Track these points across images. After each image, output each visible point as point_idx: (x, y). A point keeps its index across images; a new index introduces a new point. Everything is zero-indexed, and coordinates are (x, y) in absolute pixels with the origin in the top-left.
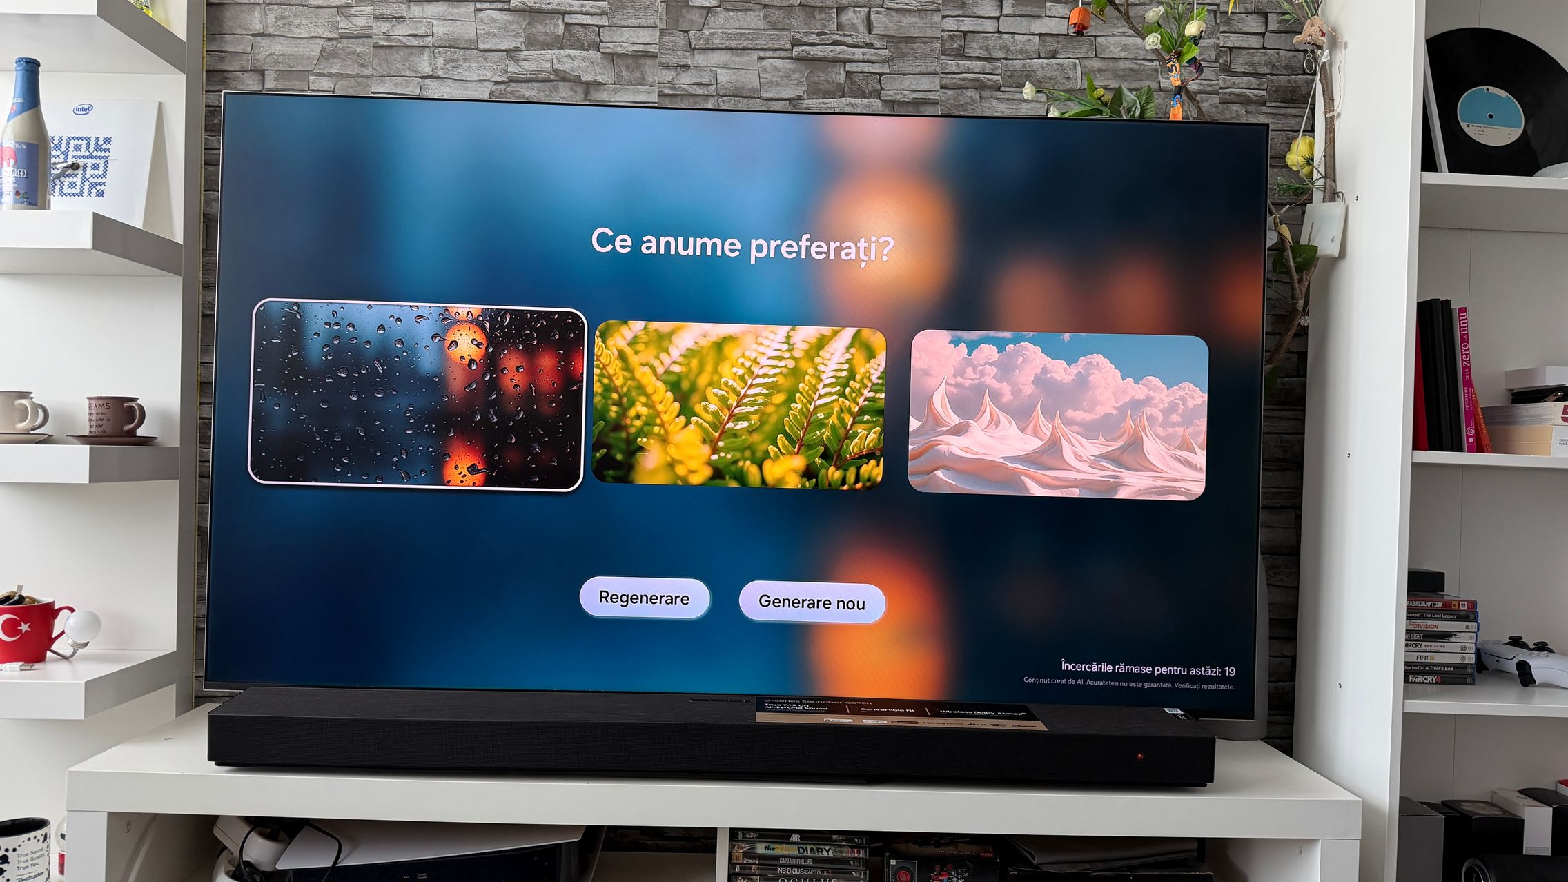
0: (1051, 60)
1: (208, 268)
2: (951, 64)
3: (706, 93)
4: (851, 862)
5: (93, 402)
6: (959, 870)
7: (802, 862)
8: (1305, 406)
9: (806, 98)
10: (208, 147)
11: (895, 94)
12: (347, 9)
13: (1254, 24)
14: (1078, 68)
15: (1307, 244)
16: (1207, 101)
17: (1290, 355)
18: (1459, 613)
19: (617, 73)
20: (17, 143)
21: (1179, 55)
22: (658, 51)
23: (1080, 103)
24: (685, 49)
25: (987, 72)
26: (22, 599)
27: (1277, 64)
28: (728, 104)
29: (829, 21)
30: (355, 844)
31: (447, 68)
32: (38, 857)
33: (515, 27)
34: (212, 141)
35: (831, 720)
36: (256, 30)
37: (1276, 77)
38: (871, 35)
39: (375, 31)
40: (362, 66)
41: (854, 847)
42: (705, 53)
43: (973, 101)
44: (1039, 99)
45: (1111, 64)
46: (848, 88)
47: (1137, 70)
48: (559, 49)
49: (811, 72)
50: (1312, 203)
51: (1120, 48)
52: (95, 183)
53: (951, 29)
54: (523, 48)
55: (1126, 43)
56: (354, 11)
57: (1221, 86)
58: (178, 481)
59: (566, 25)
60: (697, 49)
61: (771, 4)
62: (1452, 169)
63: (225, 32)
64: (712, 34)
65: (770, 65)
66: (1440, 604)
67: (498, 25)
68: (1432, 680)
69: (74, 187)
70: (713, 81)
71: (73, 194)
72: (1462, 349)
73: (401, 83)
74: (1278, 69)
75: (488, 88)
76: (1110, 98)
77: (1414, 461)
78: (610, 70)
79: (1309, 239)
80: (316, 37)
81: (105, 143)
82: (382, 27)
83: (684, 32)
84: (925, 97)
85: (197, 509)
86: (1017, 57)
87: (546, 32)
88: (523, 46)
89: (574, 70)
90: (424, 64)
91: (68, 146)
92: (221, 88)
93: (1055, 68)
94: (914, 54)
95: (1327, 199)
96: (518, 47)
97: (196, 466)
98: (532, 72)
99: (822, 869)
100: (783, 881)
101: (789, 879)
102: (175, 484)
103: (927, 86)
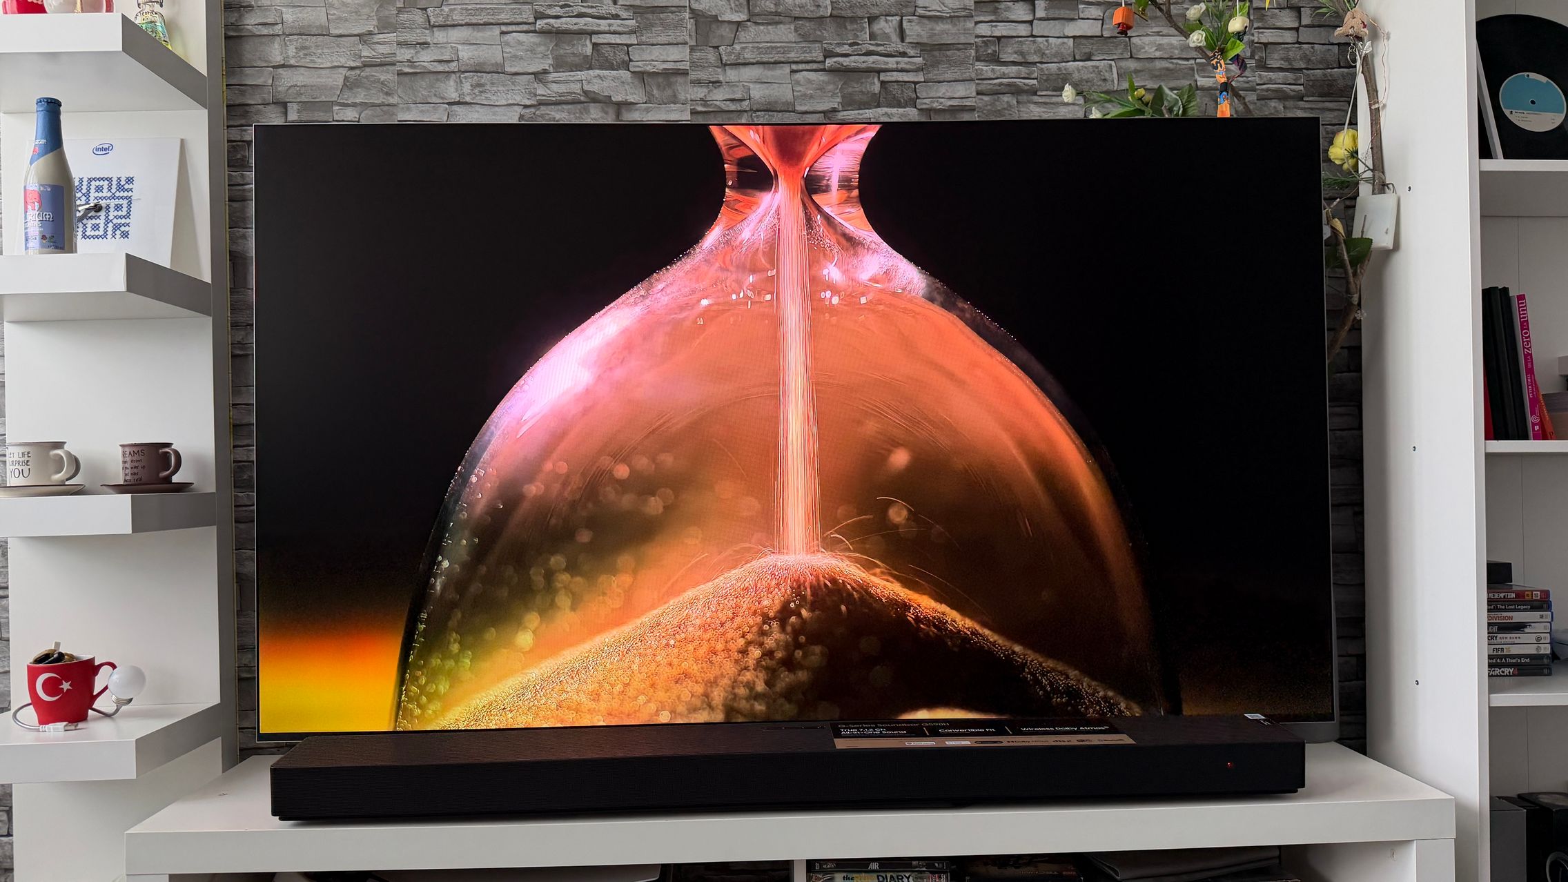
0: (1086, 62)
1: (235, 308)
2: (986, 69)
3: (739, 109)
5: (128, 450)
8: (1361, 401)
9: (841, 109)
10: (232, 183)
11: (931, 102)
12: (369, 37)
13: (1287, 19)
14: (1114, 70)
15: (1360, 237)
16: (1247, 98)
18: (1531, 603)
19: (648, 92)
20: (42, 185)
21: (1223, 51)
22: (688, 68)
23: (1121, 104)
24: (716, 65)
25: (1022, 76)
26: (61, 656)
27: (1313, 58)
28: (762, 119)
29: (861, 31)
31: (474, 94)
33: (542, 48)
34: (236, 176)
35: (911, 743)
36: (277, 62)
37: (1312, 71)
38: (904, 44)
39: (398, 58)
40: (387, 94)
41: (935, 873)
42: (736, 68)
43: (1010, 106)
44: (1076, 102)
45: (1147, 65)
46: (884, 98)
47: (1172, 70)
48: (588, 69)
49: (845, 84)
50: (1360, 196)
51: (1155, 48)
52: (119, 224)
53: (984, 34)
54: (551, 69)
55: (1160, 42)
56: (377, 38)
57: (1258, 82)
58: (215, 527)
59: (595, 45)
60: (729, 65)
61: (801, 16)
62: (1507, 156)
63: (243, 65)
64: (743, 49)
65: (804, 77)
66: (1513, 595)
67: (524, 47)
68: (1509, 672)
69: (97, 229)
70: (746, 96)
71: (97, 237)
72: (1522, 336)
73: (428, 110)
74: (1313, 64)
75: (517, 112)
76: (1151, 98)
77: (1488, 451)
78: (641, 90)
79: (1362, 232)
80: (339, 67)
81: (127, 182)
82: (405, 54)
83: (713, 47)
84: (961, 104)
85: (234, 555)
86: (1052, 61)
87: (574, 53)
88: (551, 67)
89: (605, 90)
90: (451, 90)
91: (89, 187)
92: (243, 122)
93: (1091, 70)
94: (948, 61)
95: (1376, 191)
96: (546, 69)
97: (235, 511)
98: (561, 94)
102: (213, 530)
103: (962, 92)
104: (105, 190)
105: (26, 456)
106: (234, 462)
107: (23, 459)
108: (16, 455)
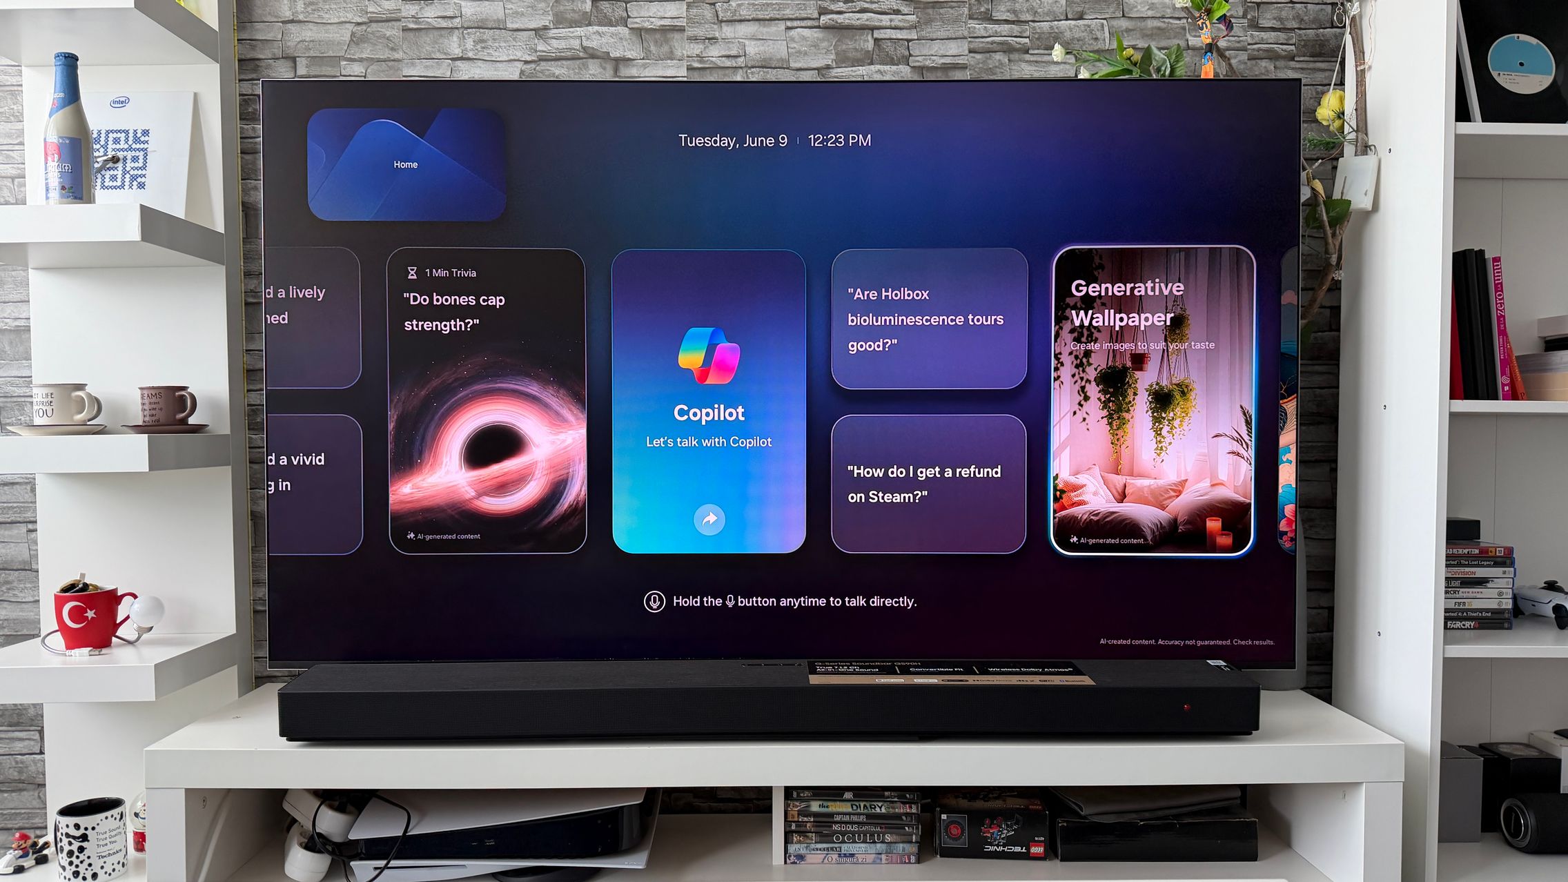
0: (1078, 21)
1: (249, 257)
2: (979, 28)
3: (735, 64)
4: (904, 818)
5: (146, 392)
6: (1009, 823)
7: (855, 818)
8: (1339, 360)
9: (834, 66)
10: (244, 136)
11: (924, 59)
14: (1106, 29)
15: (1339, 198)
16: (1235, 58)
17: (1322, 310)
18: (1494, 559)
19: (646, 49)
20: (61, 138)
21: (1209, 12)
22: (685, 24)
23: (1109, 63)
24: (712, 21)
25: (1014, 35)
26: (85, 587)
27: (1306, 18)
28: (757, 76)
30: (423, 814)
31: (477, 49)
32: (116, 835)
33: (542, 5)
34: (247, 130)
35: (882, 680)
36: (286, 17)
37: (1304, 31)
38: (898, 2)
39: (403, 14)
40: (393, 49)
41: (906, 802)
42: (732, 25)
43: (1002, 64)
44: (1068, 61)
45: (1139, 24)
46: (877, 55)
47: (1164, 28)
48: (587, 26)
49: (838, 41)
50: (1343, 157)
51: (1148, 7)
52: (136, 175)
54: (552, 26)
55: (1153, 1)
57: (1251, 42)
58: (229, 468)
59: (594, 1)
60: (725, 21)
62: (1485, 119)
63: (255, 20)
64: (739, 5)
65: (798, 34)
66: (1477, 551)
67: (525, 4)
68: (1470, 626)
69: (115, 180)
70: (742, 53)
71: (115, 187)
72: (1496, 298)
73: (432, 66)
74: (1306, 23)
75: (517, 67)
76: (1140, 58)
77: (1452, 410)
78: (638, 46)
79: (1342, 193)
80: (346, 22)
81: (143, 135)
82: (410, 10)
83: (711, 4)
84: (954, 62)
85: (249, 494)
86: (1044, 19)
87: (573, 10)
88: (552, 24)
89: (603, 46)
90: (454, 46)
91: (107, 139)
92: (254, 76)
93: (1083, 29)
94: (941, 18)
95: (1359, 153)
96: (547, 26)
97: (249, 452)
98: (561, 50)
99: (875, 825)
100: (838, 838)
101: (843, 836)
102: (228, 470)
103: (955, 50)
104: (122, 142)
105: (49, 397)
106: (249, 405)
107: (46, 400)
108: (40, 395)
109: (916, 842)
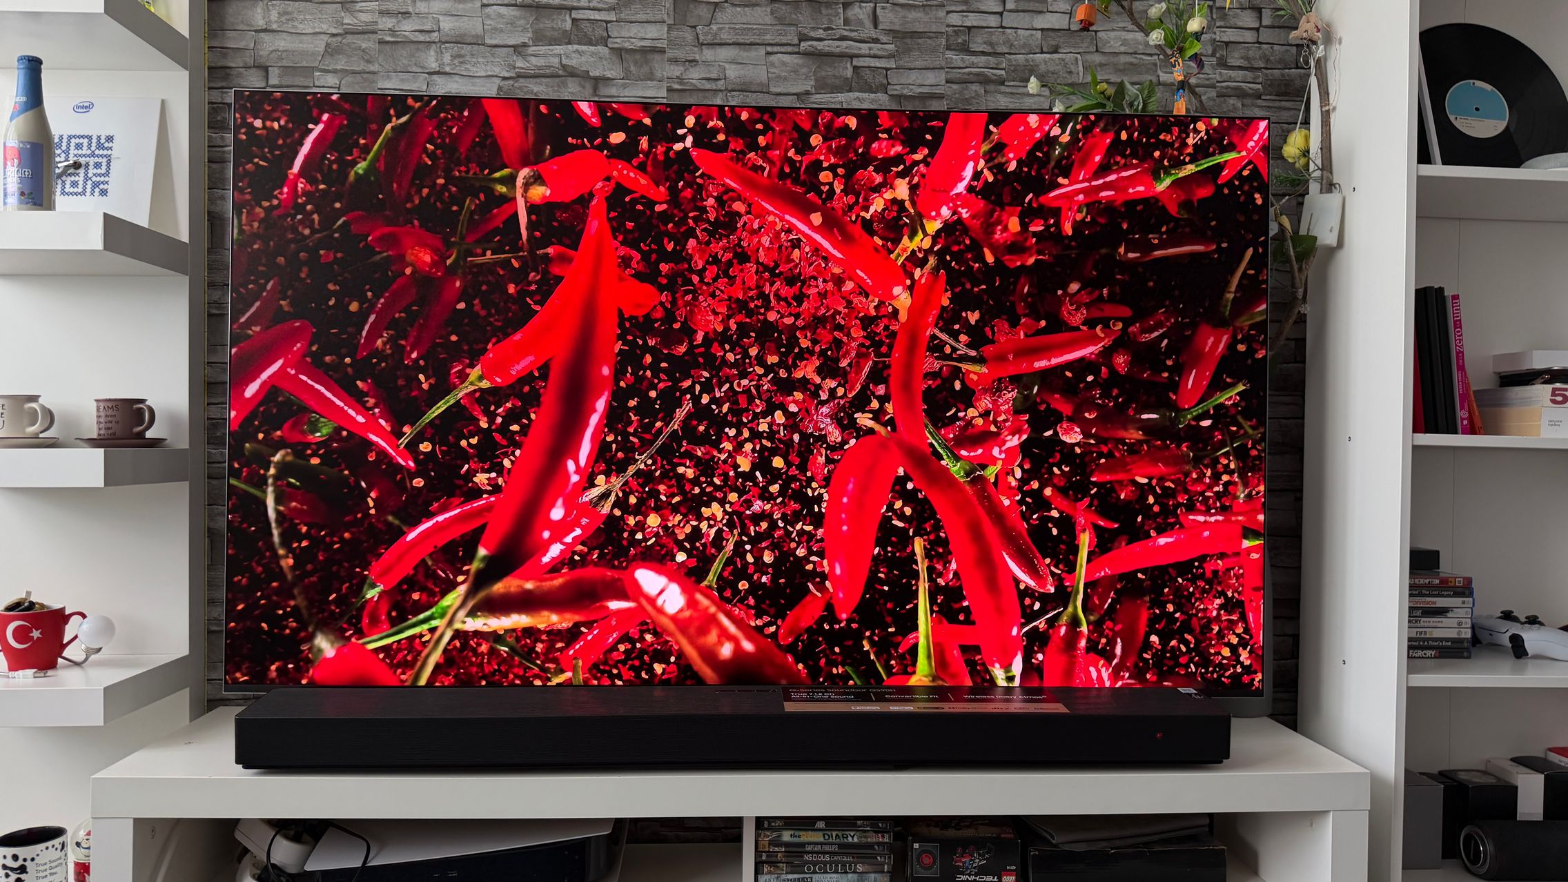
0: (1053, 55)
1: (214, 267)
2: (956, 58)
3: (714, 88)
4: (876, 847)
5: (102, 405)
7: (826, 848)
8: (1304, 391)
9: (813, 92)
10: (212, 144)
11: (902, 88)
12: (352, 5)
13: (1248, 19)
14: (1080, 63)
15: (1306, 234)
16: (1205, 94)
17: (1288, 342)
18: (1454, 589)
19: (626, 68)
21: (1181, 50)
22: (666, 46)
23: (1082, 97)
24: (693, 44)
25: (991, 66)
26: (32, 605)
27: (1271, 58)
28: (735, 99)
29: (836, 17)
30: (383, 845)
31: (454, 64)
32: (56, 866)
33: (522, 22)
34: (216, 138)
35: (857, 708)
36: (259, 26)
37: (1270, 71)
38: (877, 31)
39: (380, 27)
40: (368, 62)
41: (879, 832)
42: (713, 48)
43: (978, 95)
44: (1042, 94)
45: (1112, 59)
46: (856, 83)
47: (1136, 65)
48: (567, 44)
49: (818, 67)
50: (1308, 194)
51: (1122, 43)
52: (98, 182)
53: (955, 24)
54: (531, 43)
55: (1125, 38)
56: (358, 6)
57: (1219, 79)
58: (187, 483)
59: (574, 20)
60: (706, 45)
62: (1446, 162)
63: (225, 28)
64: (720, 29)
65: (778, 60)
66: (1437, 581)
67: (505, 20)
68: (1431, 655)
69: (76, 186)
70: (722, 76)
71: (75, 193)
72: (1455, 334)
73: (408, 80)
74: (1272, 64)
75: (495, 84)
76: (1113, 92)
77: (1416, 443)
78: (618, 66)
79: (1309, 229)
80: (321, 33)
81: (107, 141)
82: (387, 23)
83: (692, 27)
84: (931, 92)
85: (206, 510)
86: (1020, 52)
87: (553, 27)
88: (531, 41)
89: (583, 65)
90: (431, 60)
91: (69, 144)
92: (224, 84)
93: (1058, 63)
94: (919, 48)
95: (1324, 190)
96: (526, 43)
97: (207, 467)
98: (539, 68)
99: (847, 854)
100: (809, 868)
101: (815, 866)
102: (185, 485)
103: (932, 80)
104: (85, 148)
105: (1, 408)
106: (208, 419)
109: (888, 872)
